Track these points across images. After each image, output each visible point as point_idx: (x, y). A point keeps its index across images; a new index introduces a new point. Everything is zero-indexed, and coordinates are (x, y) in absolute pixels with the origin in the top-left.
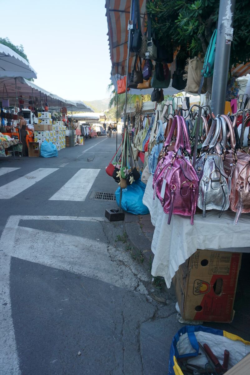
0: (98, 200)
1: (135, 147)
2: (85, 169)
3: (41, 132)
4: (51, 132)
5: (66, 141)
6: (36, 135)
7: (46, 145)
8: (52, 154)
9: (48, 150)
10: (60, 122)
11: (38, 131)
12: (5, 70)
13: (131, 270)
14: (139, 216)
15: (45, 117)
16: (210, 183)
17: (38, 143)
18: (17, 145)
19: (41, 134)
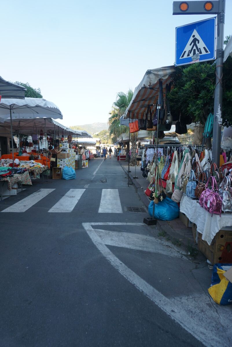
0: (130, 212)
1: (151, 175)
2: (106, 189)
3: (63, 159)
4: (69, 158)
5: (76, 165)
6: (59, 162)
7: (67, 170)
8: (72, 177)
9: (69, 174)
10: (72, 150)
11: (60, 159)
12: (38, 113)
13: (175, 250)
14: (167, 221)
15: (65, 147)
16: (226, 201)
17: (61, 168)
18: (46, 170)
19: (63, 161)
